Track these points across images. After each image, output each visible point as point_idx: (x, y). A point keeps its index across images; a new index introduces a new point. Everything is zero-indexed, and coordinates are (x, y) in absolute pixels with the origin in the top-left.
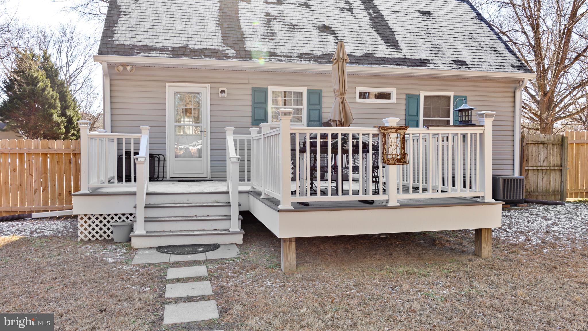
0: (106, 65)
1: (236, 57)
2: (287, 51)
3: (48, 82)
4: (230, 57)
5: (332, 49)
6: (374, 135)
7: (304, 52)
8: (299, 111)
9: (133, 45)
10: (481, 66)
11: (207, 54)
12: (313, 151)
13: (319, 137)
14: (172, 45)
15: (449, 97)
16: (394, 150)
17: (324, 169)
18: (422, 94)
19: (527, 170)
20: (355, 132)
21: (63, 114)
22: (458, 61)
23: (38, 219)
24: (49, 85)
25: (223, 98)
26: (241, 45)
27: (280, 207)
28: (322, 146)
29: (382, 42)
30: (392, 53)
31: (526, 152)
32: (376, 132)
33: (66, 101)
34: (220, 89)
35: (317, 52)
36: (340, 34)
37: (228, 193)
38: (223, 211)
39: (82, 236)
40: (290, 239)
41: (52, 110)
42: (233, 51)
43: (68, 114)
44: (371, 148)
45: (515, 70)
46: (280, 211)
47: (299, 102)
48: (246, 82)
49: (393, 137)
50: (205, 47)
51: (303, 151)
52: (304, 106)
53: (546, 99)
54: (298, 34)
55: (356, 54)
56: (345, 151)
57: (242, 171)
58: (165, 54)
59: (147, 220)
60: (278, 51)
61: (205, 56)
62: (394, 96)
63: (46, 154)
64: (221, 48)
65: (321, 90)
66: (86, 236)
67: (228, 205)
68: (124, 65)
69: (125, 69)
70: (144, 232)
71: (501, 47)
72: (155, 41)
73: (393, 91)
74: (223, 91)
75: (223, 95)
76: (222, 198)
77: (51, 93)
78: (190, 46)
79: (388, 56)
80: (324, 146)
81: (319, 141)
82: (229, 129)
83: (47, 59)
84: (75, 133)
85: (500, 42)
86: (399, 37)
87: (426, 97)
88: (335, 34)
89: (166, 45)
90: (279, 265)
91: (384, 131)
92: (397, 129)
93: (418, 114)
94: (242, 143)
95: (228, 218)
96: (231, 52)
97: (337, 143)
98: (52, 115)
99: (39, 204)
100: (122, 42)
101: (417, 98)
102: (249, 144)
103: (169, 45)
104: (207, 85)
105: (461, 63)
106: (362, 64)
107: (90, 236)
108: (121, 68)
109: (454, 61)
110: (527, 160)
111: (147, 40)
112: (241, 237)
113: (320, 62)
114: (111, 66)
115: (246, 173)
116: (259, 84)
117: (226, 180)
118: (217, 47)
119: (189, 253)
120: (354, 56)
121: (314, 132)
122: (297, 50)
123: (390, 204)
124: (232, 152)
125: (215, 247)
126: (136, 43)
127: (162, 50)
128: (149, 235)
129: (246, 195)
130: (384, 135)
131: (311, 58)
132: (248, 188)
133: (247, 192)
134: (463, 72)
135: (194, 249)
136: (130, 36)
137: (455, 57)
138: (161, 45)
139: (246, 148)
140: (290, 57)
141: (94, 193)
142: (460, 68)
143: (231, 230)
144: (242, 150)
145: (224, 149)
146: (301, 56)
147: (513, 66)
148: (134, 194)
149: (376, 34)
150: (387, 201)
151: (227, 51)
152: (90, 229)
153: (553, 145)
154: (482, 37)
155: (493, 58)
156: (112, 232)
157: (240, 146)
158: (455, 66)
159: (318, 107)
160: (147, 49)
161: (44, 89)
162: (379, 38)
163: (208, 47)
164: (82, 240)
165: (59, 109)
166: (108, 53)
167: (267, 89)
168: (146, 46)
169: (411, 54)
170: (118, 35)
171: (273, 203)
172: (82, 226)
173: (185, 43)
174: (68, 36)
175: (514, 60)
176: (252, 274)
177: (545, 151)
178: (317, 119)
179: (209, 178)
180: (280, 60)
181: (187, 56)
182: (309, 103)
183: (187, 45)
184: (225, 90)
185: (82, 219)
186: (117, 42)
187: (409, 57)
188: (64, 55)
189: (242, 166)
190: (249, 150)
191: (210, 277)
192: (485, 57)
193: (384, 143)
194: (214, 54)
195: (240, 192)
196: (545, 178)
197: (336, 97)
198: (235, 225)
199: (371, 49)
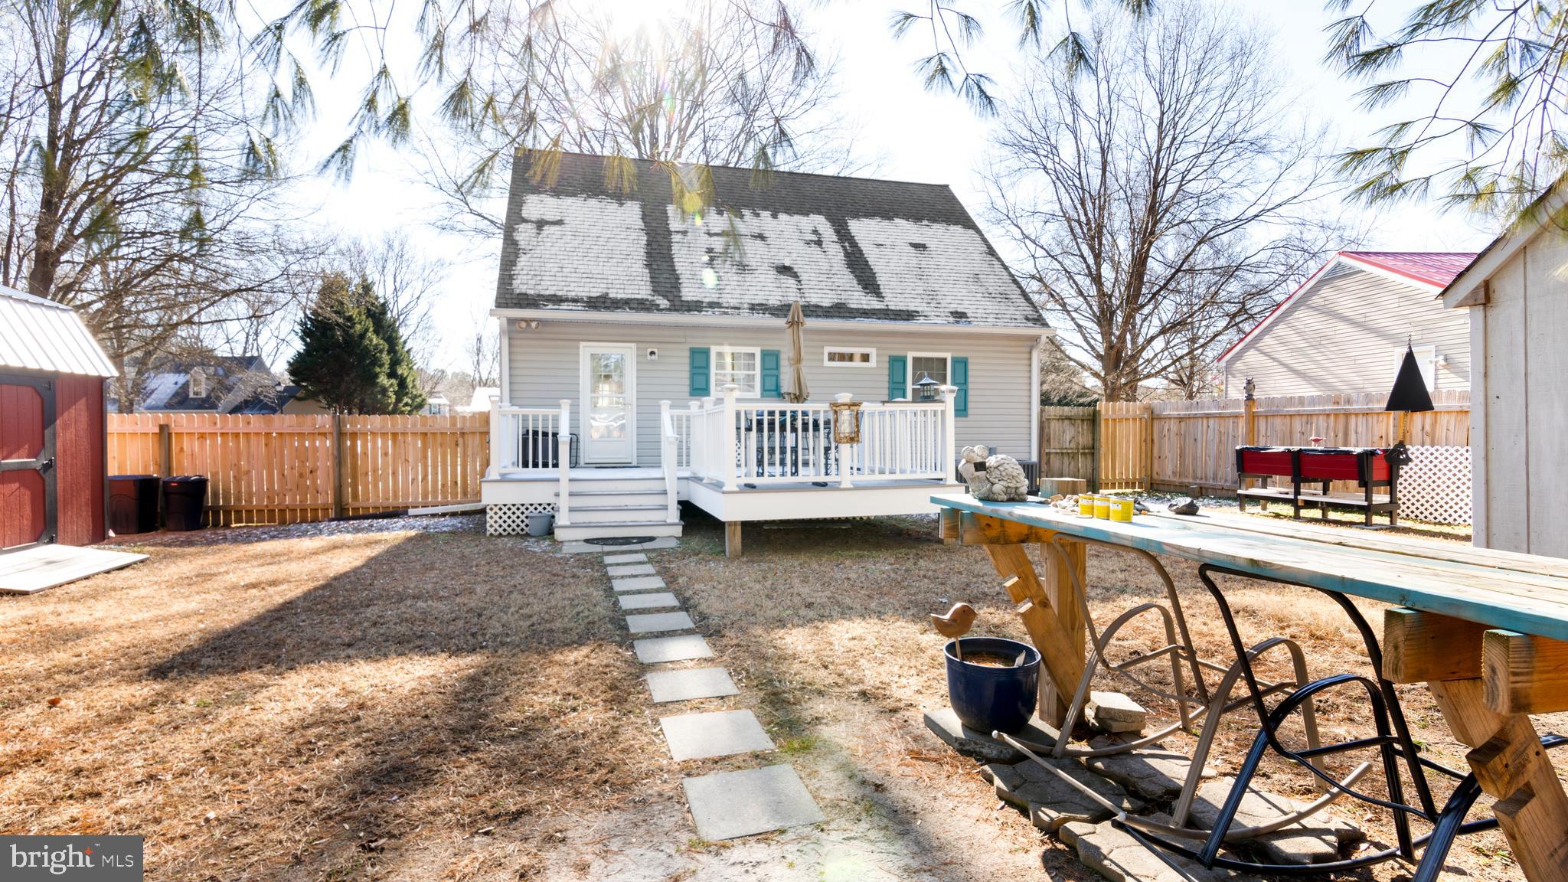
0: (505, 321)
1: (669, 310)
2: (735, 301)
3: (370, 324)
4: (662, 310)
5: (792, 297)
6: (825, 412)
7: (757, 302)
8: (751, 378)
9: (539, 295)
10: (985, 319)
11: (632, 306)
12: (760, 430)
13: (766, 414)
14: (588, 294)
15: (944, 360)
16: (845, 427)
17: (772, 450)
18: (910, 356)
19: (1048, 454)
20: (804, 409)
21: (392, 374)
22: (956, 312)
23: (416, 516)
24: (371, 329)
25: (652, 361)
26: (676, 294)
27: (725, 489)
28: (769, 424)
29: (860, 288)
30: (871, 303)
31: (1046, 430)
32: (828, 409)
33: (395, 352)
34: (650, 350)
35: (774, 301)
36: (804, 277)
37: (664, 479)
38: (658, 500)
39: (492, 530)
40: (735, 523)
41: (378, 370)
42: (666, 302)
43: (400, 372)
44: (822, 426)
45: (1030, 324)
46: (724, 493)
47: (752, 367)
48: (683, 340)
49: (846, 415)
50: (629, 296)
51: (749, 429)
52: (758, 372)
53: (1113, 352)
54: (749, 278)
55: (824, 305)
56: (794, 430)
57: (680, 455)
58: (580, 306)
59: (572, 510)
60: (724, 300)
61: (630, 308)
62: (873, 358)
63: (426, 434)
64: (650, 298)
65: (779, 351)
66: (496, 530)
67: (665, 493)
68: (528, 321)
69: (529, 325)
70: (568, 523)
71: (1015, 293)
72: (566, 289)
73: (872, 352)
74: (652, 353)
75: (653, 357)
76: (656, 486)
77: (375, 341)
78: (611, 296)
79: (865, 307)
80: (772, 424)
81: (766, 418)
82: (665, 405)
83: (367, 288)
84: (410, 401)
85: (1014, 287)
86: (882, 280)
87: (915, 359)
88: (798, 277)
89: (580, 294)
90: (724, 552)
91: (836, 407)
92: (851, 405)
93: (904, 382)
94: (680, 419)
95: (665, 508)
96: (663, 303)
97: (785, 420)
98: (376, 376)
99: (417, 498)
100: (524, 291)
101: (903, 360)
102: (688, 420)
103: (584, 294)
104: (633, 345)
105: (959, 316)
106: (832, 317)
107: (500, 530)
108: (524, 325)
109: (951, 313)
110: (1049, 441)
111: (555, 288)
112: (680, 529)
113: (778, 316)
114: (511, 322)
115: (684, 457)
116: (699, 344)
117: (660, 467)
118: (645, 297)
119: (621, 544)
120: (822, 307)
121: (761, 409)
122: (748, 299)
123: (842, 486)
124: (668, 431)
125: (651, 539)
126: (542, 292)
127: (575, 301)
128: (573, 526)
129: (685, 481)
130: (836, 412)
131: (767, 309)
132: (687, 474)
133: (687, 479)
134: (962, 328)
135: (627, 540)
136: (534, 282)
137: (953, 307)
138: (573, 294)
139: (684, 426)
140: (739, 308)
141: (504, 479)
142: (958, 322)
143: (669, 521)
144: (680, 427)
145: (658, 428)
146: (753, 308)
147: (1027, 319)
148: (557, 480)
149: (852, 277)
150: (840, 483)
151: (658, 302)
152: (501, 522)
153: (1083, 420)
154: (992, 279)
155: (1003, 308)
156: (527, 526)
157: (679, 423)
158: (951, 319)
159: (775, 372)
160: (557, 300)
161: (362, 336)
162: (855, 282)
163: (633, 296)
164: (491, 535)
165: (387, 366)
166: (507, 306)
167: (709, 349)
168: (555, 295)
169: (894, 302)
170: (518, 281)
171: (718, 486)
172: (491, 518)
173: (604, 291)
174: (396, 251)
175: (1029, 311)
176: (695, 559)
177: (1072, 429)
178: (774, 388)
179: (635, 463)
180: (726, 313)
181: (607, 308)
182: (763, 368)
183: (607, 294)
184: (656, 350)
185: (491, 509)
186: (518, 291)
187: (893, 308)
188: (390, 279)
189: (680, 448)
190: (688, 427)
191: (650, 561)
192: (992, 307)
193: (836, 421)
194: (642, 305)
195: (679, 479)
196: (1072, 464)
197: (791, 365)
198: (673, 515)
199: (844, 298)
